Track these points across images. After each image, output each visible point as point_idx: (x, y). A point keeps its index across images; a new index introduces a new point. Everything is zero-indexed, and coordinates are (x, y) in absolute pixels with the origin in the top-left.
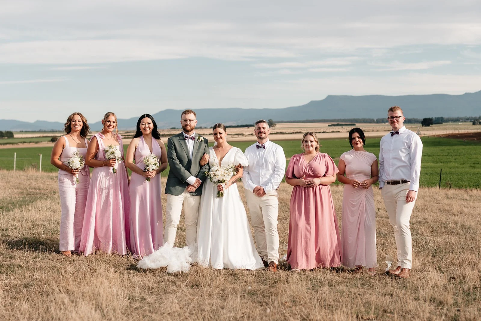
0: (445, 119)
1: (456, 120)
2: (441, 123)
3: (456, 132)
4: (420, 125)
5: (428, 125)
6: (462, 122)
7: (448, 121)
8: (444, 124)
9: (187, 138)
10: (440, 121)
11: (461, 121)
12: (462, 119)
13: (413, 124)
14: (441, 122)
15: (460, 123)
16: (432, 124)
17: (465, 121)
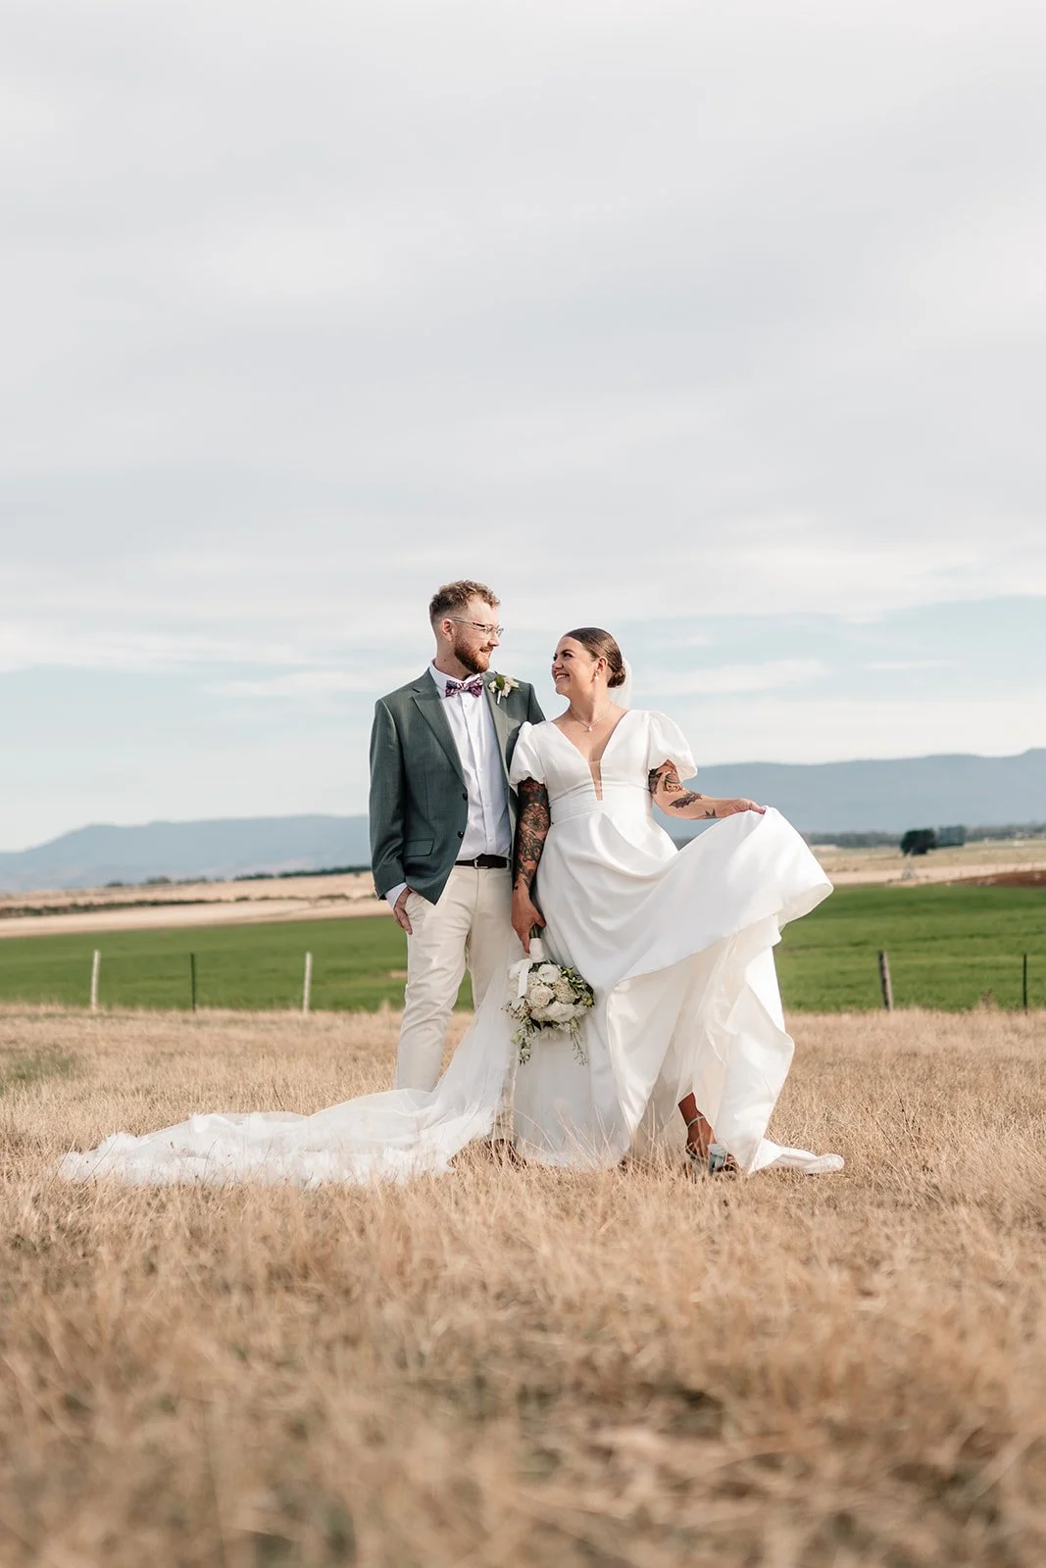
0: (970, 832)
1: (1005, 834)
2: (960, 844)
3: (1025, 867)
4: (897, 851)
5: (922, 851)
6: (1022, 838)
7: (979, 835)
8: (967, 846)
9: (456, 688)
10: (955, 838)
11: (1019, 835)
12: (1021, 829)
13: (873, 850)
14: (956, 840)
15: (1016, 843)
16: (934, 846)
17: (1031, 837)
